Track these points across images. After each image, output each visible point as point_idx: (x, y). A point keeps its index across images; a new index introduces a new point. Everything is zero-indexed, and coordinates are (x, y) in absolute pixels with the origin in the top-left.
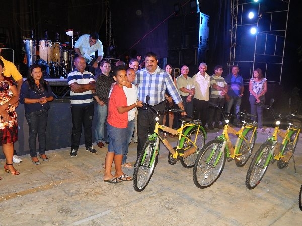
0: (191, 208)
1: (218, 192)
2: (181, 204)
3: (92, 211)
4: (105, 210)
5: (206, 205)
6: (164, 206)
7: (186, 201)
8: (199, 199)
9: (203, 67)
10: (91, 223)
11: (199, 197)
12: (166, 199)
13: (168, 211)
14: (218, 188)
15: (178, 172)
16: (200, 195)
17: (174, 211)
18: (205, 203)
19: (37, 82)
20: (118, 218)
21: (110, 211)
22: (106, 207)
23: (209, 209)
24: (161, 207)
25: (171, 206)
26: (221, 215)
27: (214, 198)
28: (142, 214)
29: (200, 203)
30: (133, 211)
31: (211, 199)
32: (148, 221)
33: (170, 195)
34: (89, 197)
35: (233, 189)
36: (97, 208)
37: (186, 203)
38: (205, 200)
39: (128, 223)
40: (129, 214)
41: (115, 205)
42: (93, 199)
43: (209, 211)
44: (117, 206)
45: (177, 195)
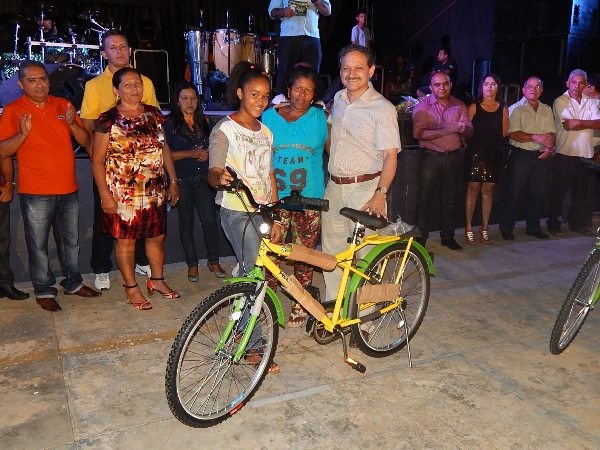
0: (506, 401)
1: (578, 374)
2: (484, 390)
3: (291, 383)
4: (317, 385)
5: (544, 400)
6: (444, 391)
7: (498, 385)
8: (530, 384)
9: (578, 79)
10: (285, 405)
11: (531, 379)
12: (451, 376)
13: (451, 402)
14: (581, 365)
15: (490, 322)
16: (534, 374)
17: (465, 403)
18: (542, 393)
19: (189, 118)
20: (341, 403)
21: (327, 387)
22: (320, 378)
23: (549, 408)
24: (438, 391)
25: (459, 391)
26: (576, 425)
27: (567, 386)
28: (393, 401)
29: (529, 394)
30: (374, 392)
31: (557, 387)
32: (403, 417)
33: (464, 369)
34: (288, 356)
36: (302, 378)
37: (496, 390)
38: (544, 387)
39: (361, 415)
40: (366, 399)
41: (339, 376)
42: (296, 358)
43: (548, 413)
44: (342, 378)
45: (479, 371)
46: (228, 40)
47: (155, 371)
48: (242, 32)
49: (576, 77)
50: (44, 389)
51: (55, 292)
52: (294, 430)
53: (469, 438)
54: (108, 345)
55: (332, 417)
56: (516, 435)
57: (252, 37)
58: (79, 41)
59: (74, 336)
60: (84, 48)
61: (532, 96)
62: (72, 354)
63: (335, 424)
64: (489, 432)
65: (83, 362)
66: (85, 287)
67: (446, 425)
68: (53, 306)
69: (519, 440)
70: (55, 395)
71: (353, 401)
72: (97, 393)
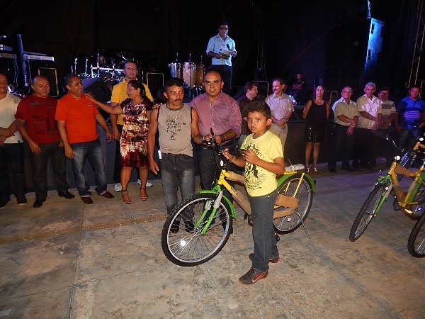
0: (323, 270)
1: (366, 254)
2: (310, 262)
5: (345, 271)
7: (318, 259)
8: (337, 260)
9: (371, 88)
11: (337, 256)
12: (291, 252)
13: (290, 269)
14: (368, 249)
15: (316, 219)
16: (340, 254)
17: (298, 270)
18: (344, 266)
20: (227, 267)
23: (348, 277)
24: (283, 261)
25: (296, 262)
26: (364, 289)
27: (359, 262)
29: (336, 266)
31: (353, 262)
33: (299, 248)
35: (390, 253)
37: (317, 263)
38: (345, 262)
40: (241, 264)
43: (348, 279)
44: (230, 250)
45: (307, 250)
46: (190, 68)
47: (128, 242)
48: (198, 64)
49: (369, 87)
50: (67, 251)
51: (90, 193)
52: (197, 283)
53: (299, 294)
54: (108, 225)
55: (220, 276)
56: (327, 295)
57: (202, 66)
58: (116, 67)
59: (91, 220)
60: (119, 71)
61: (346, 97)
62: (88, 230)
63: (221, 281)
64: (311, 291)
65: (92, 235)
66: (107, 192)
67: (286, 284)
68: (89, 201)
69: (329, 298)
70: (71, 255)
71: (234, 265)
72: (94, 254)
